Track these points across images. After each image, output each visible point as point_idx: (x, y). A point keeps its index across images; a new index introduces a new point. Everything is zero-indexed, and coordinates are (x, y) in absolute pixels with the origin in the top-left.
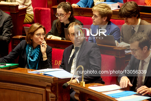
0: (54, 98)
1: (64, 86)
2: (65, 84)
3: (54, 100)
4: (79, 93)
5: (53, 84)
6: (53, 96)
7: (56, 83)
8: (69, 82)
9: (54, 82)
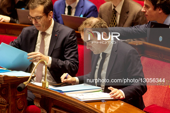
0: (4, 104)
1: (20, 88)
2: (20, 85)
3: (5, 107)
4: (41, 97)
5: (4, 85)
6: (3, 102)
7: (8, 84)
8: (27, 82)
9: (5, 82)
